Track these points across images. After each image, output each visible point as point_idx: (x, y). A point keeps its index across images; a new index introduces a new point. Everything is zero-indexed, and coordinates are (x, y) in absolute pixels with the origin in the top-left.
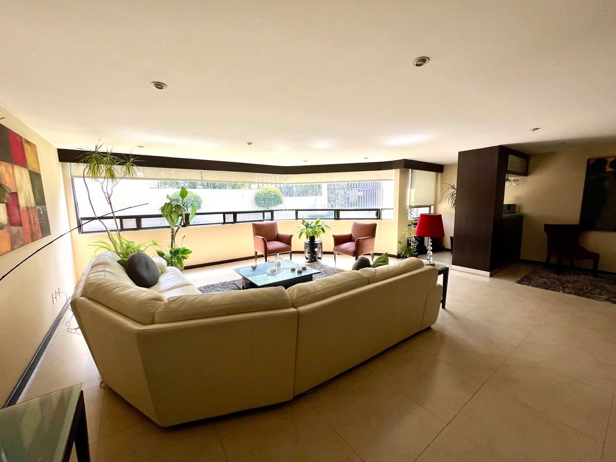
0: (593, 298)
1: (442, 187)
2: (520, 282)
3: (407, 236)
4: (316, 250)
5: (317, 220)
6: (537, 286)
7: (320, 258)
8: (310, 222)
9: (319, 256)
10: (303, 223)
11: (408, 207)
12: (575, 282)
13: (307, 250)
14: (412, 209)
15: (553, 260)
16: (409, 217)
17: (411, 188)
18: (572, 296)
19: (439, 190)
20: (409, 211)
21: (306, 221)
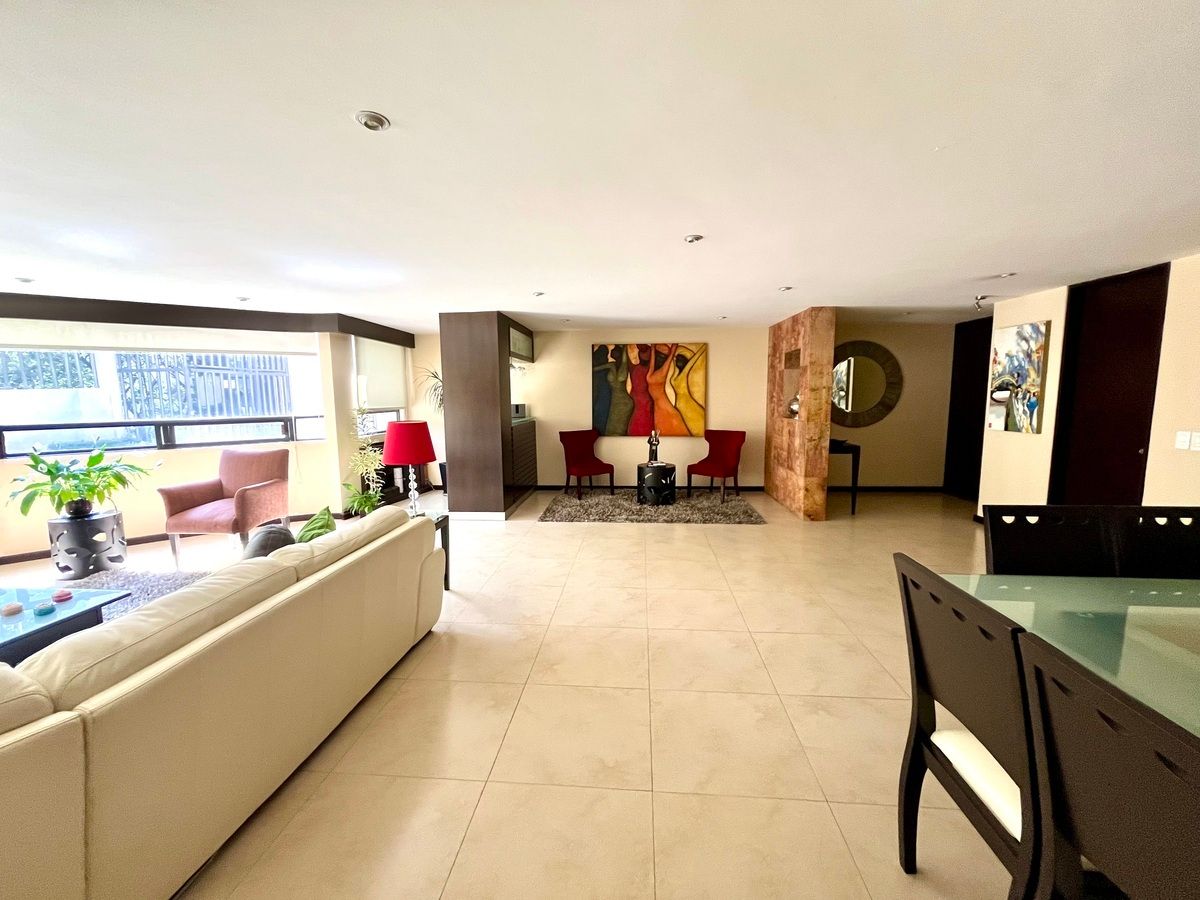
0: (615, 521)
1: (415, 373)
2: (542, 519)
3: (361, 470)
4: (98, 538)
5: (95, 453)
6: (561, 521)
7: (117, 559)
8: (64, 460)
9: (115, 551)
10: (35, 467)
11: (355, 413)
12: (597, 505)
13: (63, 544)
14: (365, 416)
15: (573, 481)
16: (360, 433)
17: (358, 374)
18: (597, 523)
19: (411, 380)
20: (359, 421)
21: (50, 460)
